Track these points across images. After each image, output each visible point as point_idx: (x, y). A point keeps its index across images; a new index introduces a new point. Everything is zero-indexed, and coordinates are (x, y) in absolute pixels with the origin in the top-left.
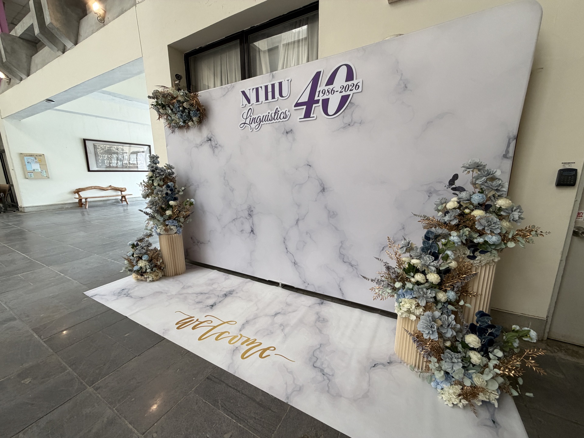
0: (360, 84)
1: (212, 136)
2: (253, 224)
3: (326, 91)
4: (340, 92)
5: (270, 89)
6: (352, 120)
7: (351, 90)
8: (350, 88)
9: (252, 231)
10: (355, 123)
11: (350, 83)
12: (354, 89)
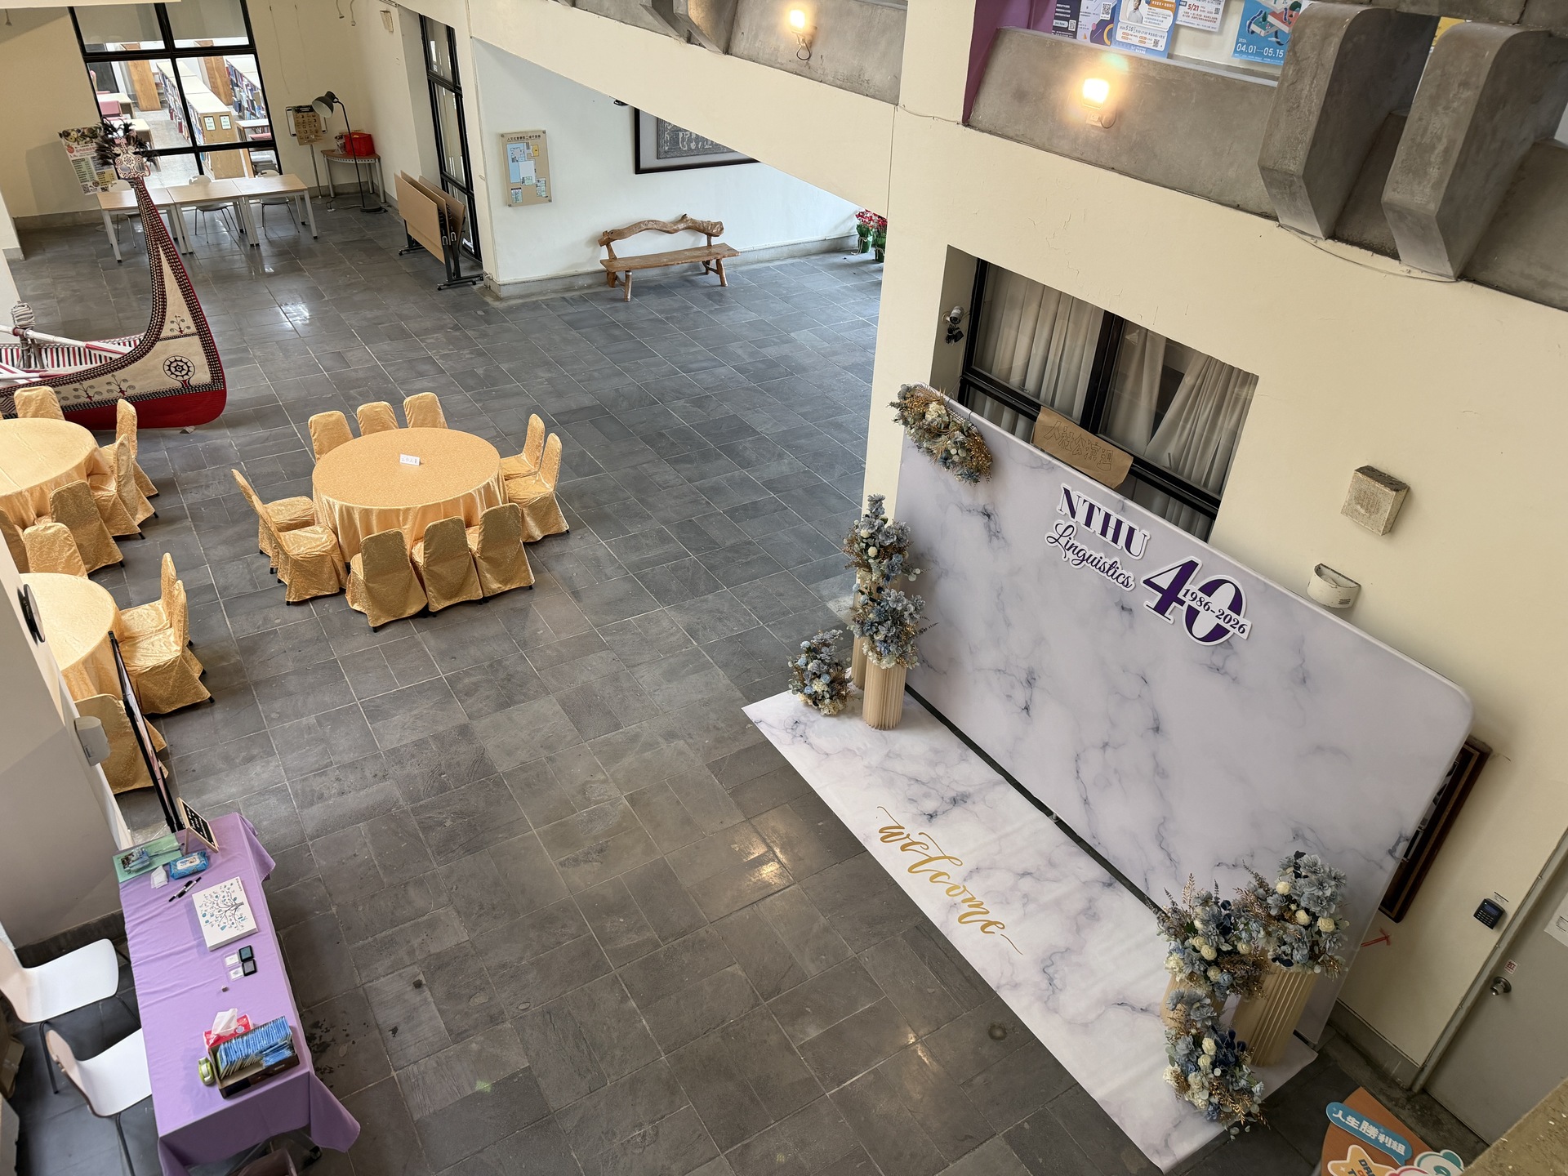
0: (1247, 629)
1: (994, 513)
2: (1031, 700)
3: (1198, 599)
4: (1217, 616)
5: (1112, 524)
6: (1223, 666)
7: (1231, 626)
8: (1232, 622)
9: (1027, 708)
10: (1226, 673)
11: (1234, 616)
12: (1237, 629)
